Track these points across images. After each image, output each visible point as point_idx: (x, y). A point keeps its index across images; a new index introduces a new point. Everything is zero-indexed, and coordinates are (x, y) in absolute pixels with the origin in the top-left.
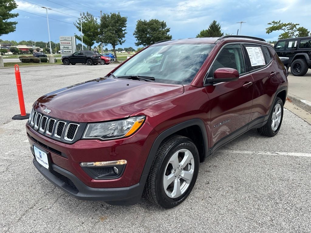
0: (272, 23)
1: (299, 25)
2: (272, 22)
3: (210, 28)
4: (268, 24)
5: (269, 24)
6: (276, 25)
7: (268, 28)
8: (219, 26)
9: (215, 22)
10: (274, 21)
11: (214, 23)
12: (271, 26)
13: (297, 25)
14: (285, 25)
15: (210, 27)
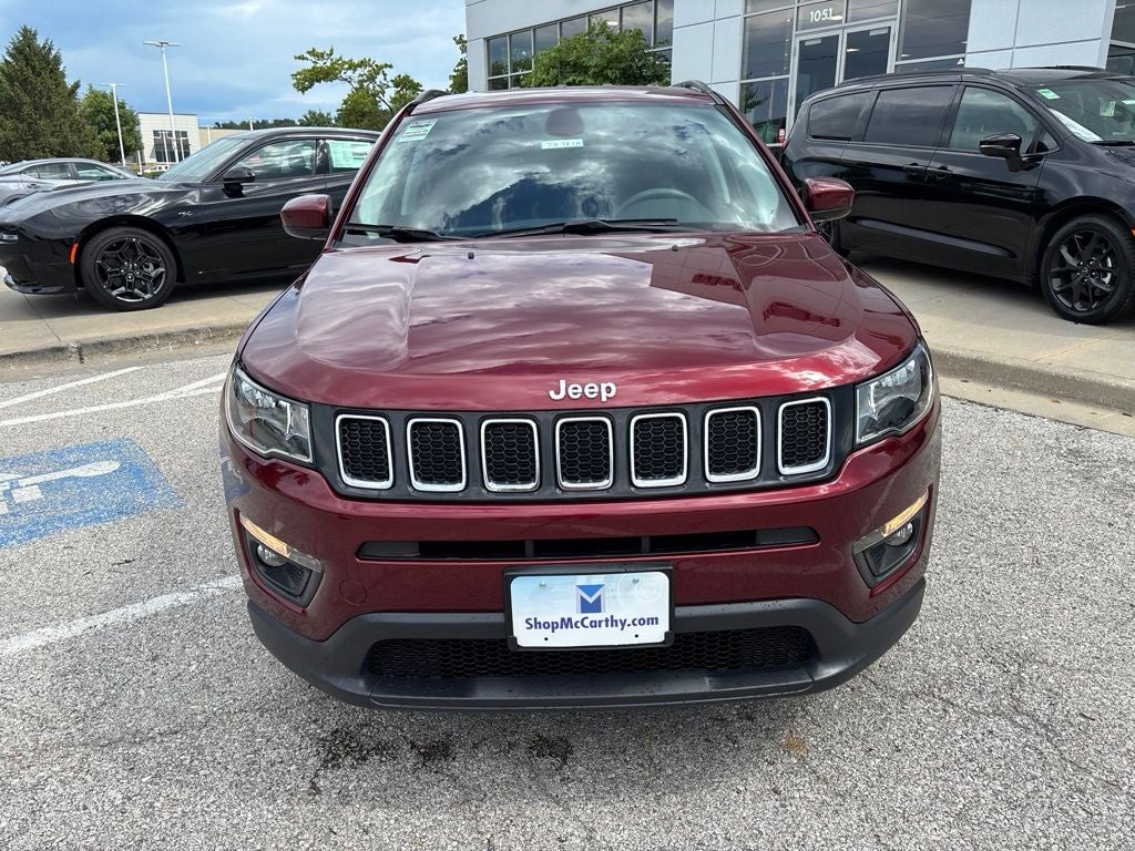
0: (308, 56)
1: (391, 66)
2: (309, 53)
3: (9, 59)
4: (296, 58)
5: (299, 58)
6: (320, 64)
7: (299, 73)
8: (53, 53)
9: (28, 36)
10: (314, 50)
11: (24, 36)
12: (308, 65)
13: (386, 66)
14: (353, 67)
15: (11, 55)
